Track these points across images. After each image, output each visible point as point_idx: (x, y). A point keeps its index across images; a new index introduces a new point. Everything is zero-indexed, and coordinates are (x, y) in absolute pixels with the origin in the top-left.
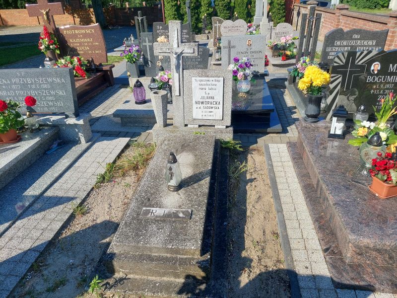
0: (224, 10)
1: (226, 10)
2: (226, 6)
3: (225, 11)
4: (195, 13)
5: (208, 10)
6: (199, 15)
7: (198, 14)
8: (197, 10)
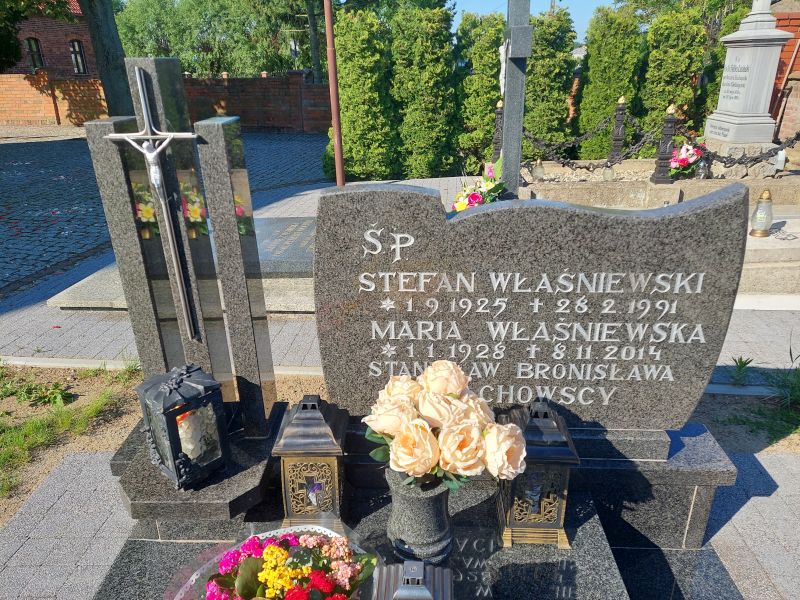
0: (552, 88)
1: (559, 89)
2: (559, 75)
3: (555, 94)
4: (445, 100)
6: (459, 105)
7: (459, 99)
8: (455, 86)
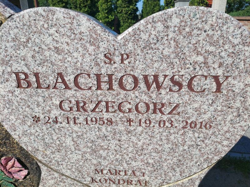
5: (108, 17)
